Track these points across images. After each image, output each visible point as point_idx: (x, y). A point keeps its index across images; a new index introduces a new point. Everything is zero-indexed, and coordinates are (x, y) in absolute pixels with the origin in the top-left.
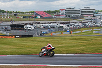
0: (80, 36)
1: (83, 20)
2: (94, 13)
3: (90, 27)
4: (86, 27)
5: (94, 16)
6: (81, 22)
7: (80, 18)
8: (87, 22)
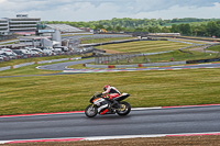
0: (9, 76)
1: (13, 43)
2: (38, 27)
3: (31, 57)
4: (21, 57)
5: (38, 34)
6: (10, 48)
7: (8, 38)
8: (23, 47)
